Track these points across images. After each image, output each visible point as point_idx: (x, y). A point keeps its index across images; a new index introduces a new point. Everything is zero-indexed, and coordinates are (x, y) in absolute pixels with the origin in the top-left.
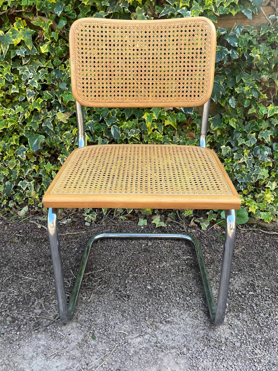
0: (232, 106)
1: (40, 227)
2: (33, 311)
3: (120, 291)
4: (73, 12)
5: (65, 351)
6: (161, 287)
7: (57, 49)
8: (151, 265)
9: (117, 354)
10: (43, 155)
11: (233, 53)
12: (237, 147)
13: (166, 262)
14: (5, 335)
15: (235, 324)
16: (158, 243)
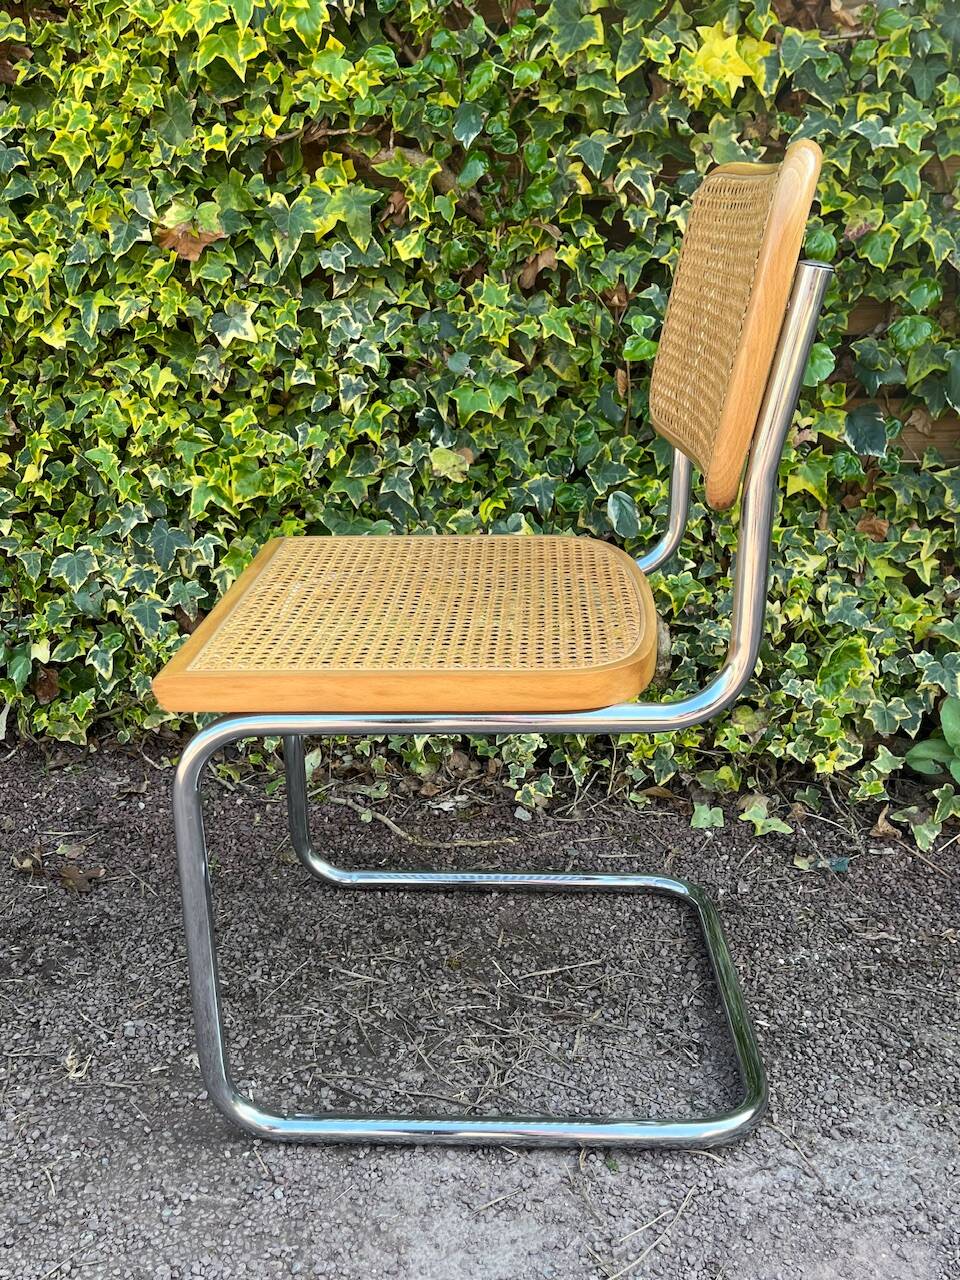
1: (369, 820)
2: (396, 1075)
3: (670, 1031)
4: (510, 135)
5: (526, 1196)
6: (804, 1025)
7: (449, 247)
8: (757, 954)
9: (696, 1217)
13: (808, 947)
16: (771, 886)
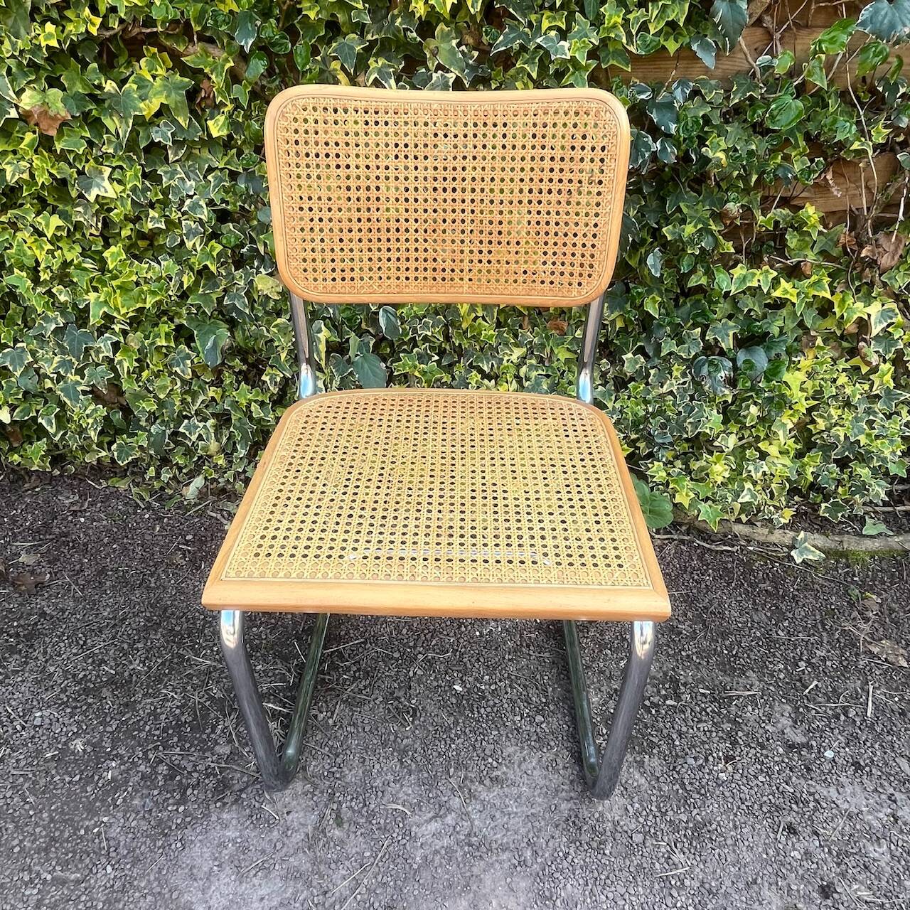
0: (653, 271)
2: (213, 749)
3: (398, 699)
4: (283, 37)
5: (277, 856)
6: (483, 687)
7: (249, 126)
8: (463, 629)
9: (387, 865)
10: (230, 367)
11: (664, 149)
12: (659, 358)
14: (154, 814)
15: (635, 784)
